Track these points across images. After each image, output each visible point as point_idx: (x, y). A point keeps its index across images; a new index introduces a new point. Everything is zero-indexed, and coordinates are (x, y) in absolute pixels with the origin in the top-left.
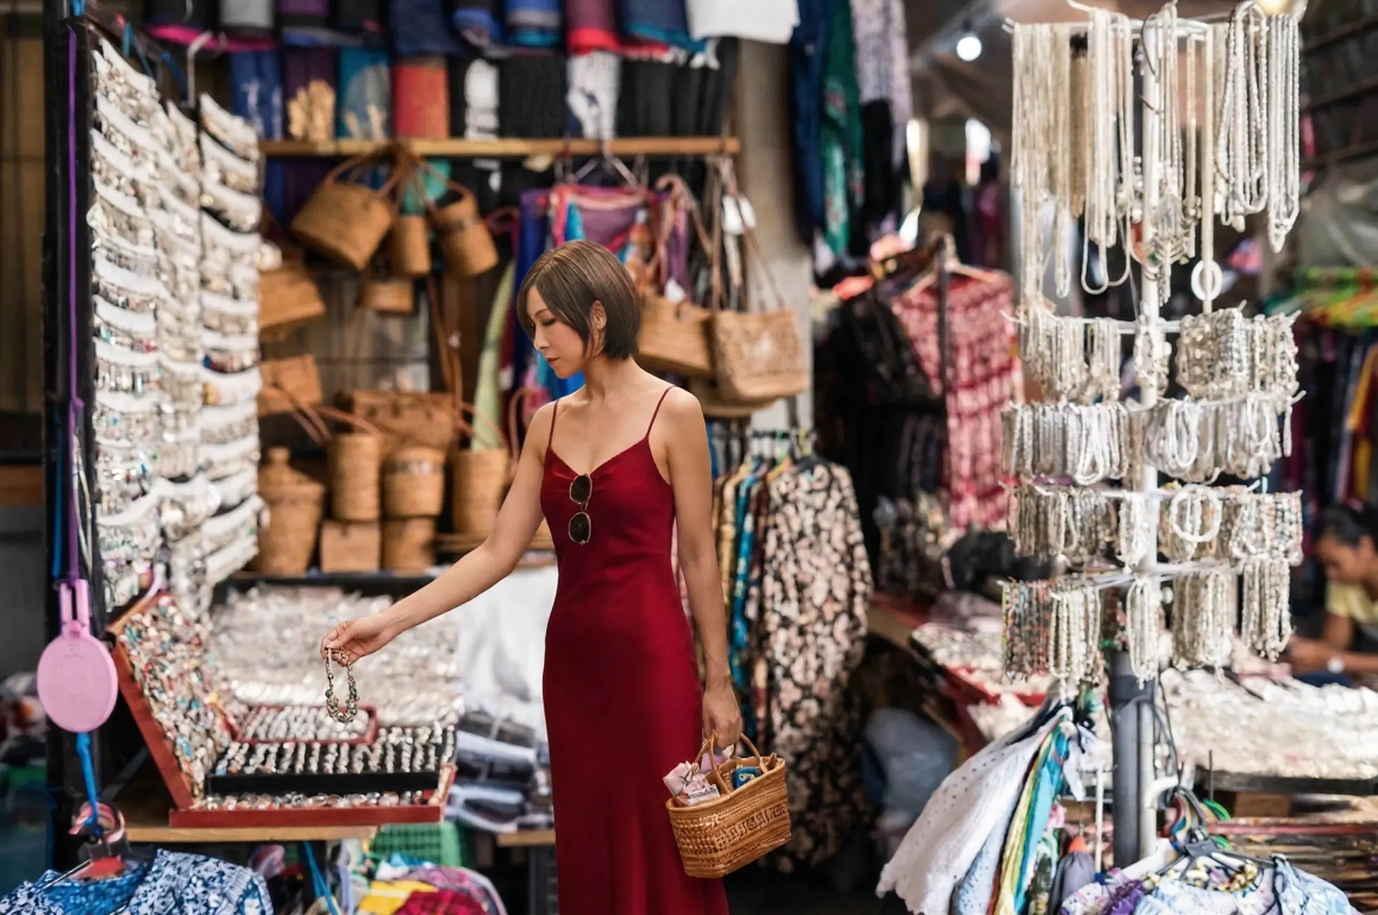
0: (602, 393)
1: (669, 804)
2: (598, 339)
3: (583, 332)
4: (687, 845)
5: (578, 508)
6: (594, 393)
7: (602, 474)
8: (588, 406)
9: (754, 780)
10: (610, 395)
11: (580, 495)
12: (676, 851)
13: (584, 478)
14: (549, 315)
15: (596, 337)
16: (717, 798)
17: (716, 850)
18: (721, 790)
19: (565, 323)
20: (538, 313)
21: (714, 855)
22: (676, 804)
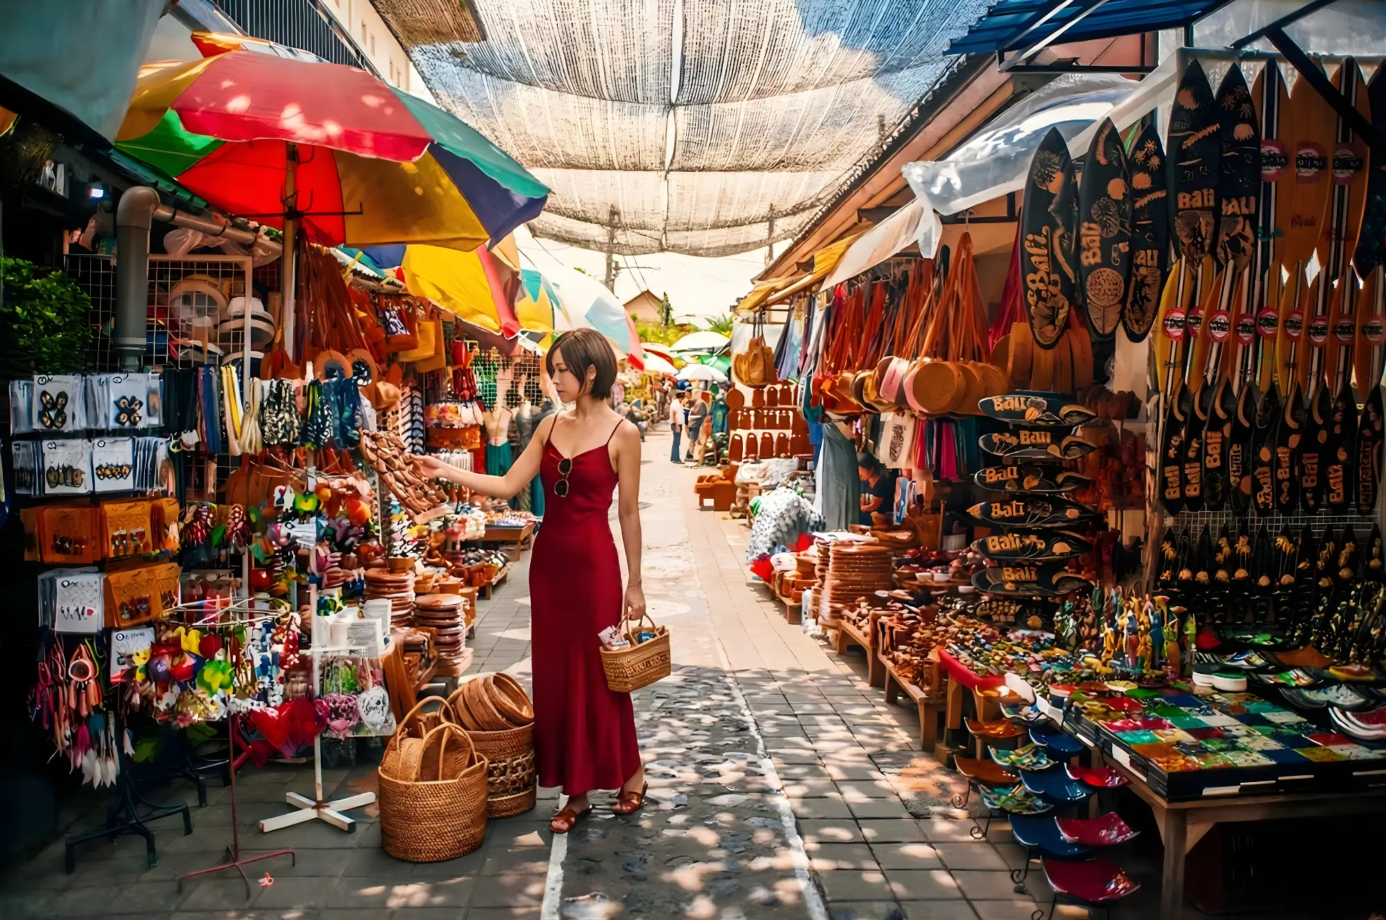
0: (585, 414)
1: (601, 648)
2: (589, 386)
3: (581, 378)
4: (610, 673)
5: (561, 477)
6: (580, 413)
7: (579, 460)
8: (574, 421)
9: (651, 640)
10: (589, 417)
11: (564, 469)
12: (604, 675)
13: (568, 460)
14: (564, 367)
15: (589, 383)
16: (628, 648)
17: (627, 677)
18: (632, 643)
19: (571, 371)
20: (558, 365)
21: (626, 680)
22: (607, 649)
